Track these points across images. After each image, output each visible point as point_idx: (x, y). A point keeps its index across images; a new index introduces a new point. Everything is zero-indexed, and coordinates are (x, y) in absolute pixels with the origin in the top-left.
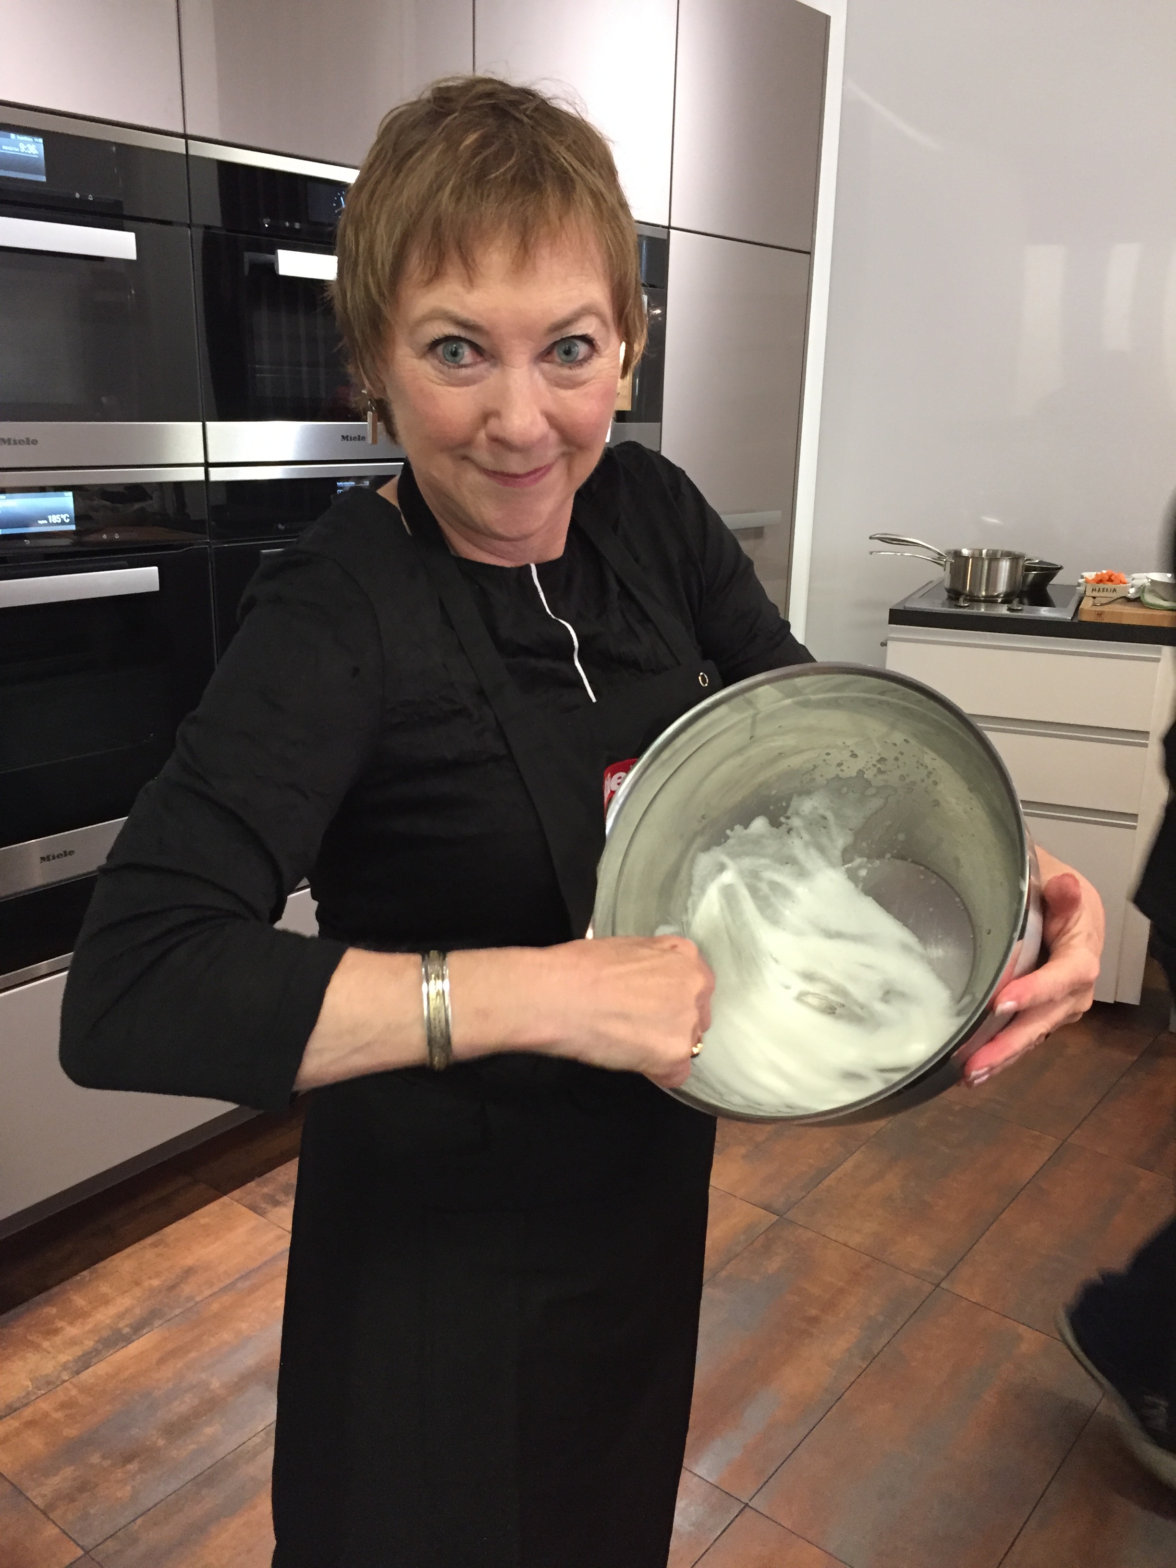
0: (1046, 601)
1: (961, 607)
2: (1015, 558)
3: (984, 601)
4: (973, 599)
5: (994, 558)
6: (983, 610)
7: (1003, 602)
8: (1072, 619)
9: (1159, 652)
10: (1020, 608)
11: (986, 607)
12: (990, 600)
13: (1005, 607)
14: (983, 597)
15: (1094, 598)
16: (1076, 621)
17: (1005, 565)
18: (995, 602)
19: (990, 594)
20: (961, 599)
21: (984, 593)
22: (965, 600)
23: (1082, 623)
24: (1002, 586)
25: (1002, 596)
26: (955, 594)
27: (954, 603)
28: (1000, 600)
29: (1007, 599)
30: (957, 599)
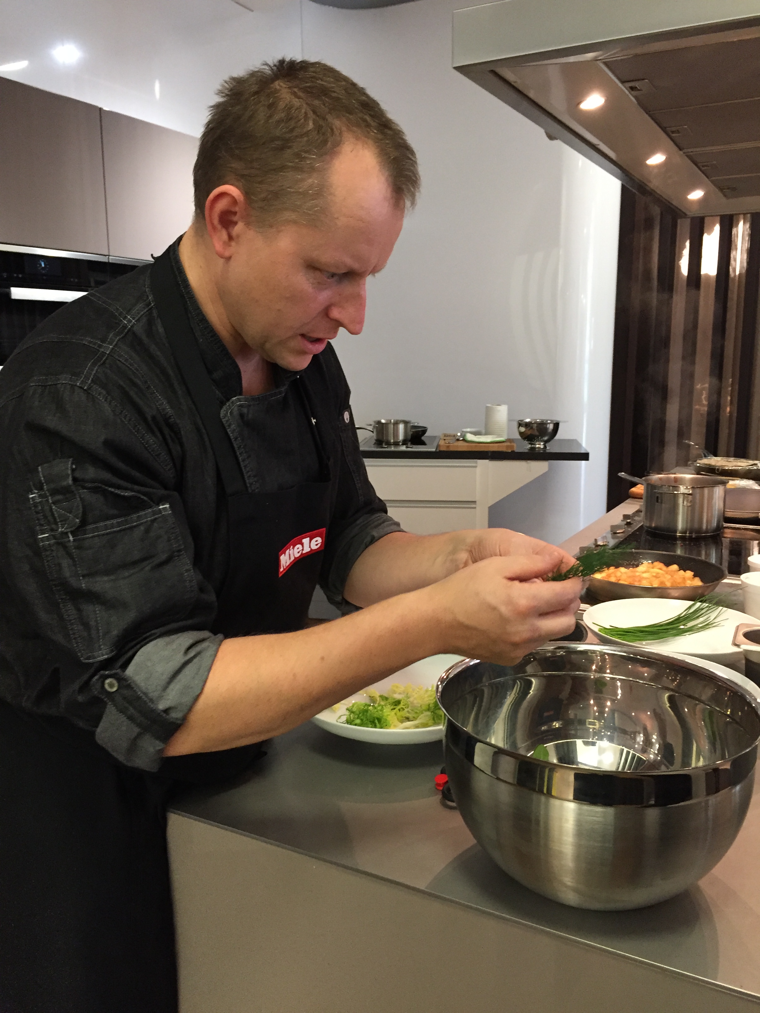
0: (423, 443)
1: (385, 448)
2: (406, 423)
3: (392, 445)
4: (388, 444)
5: (396, 423)
6: (393, 449)
7: (403, 444)
8: (436, 450)
9: (476, 463)
10: (411, 447)
11: (394, 447)
12: (396, 444)
13: (405, 446)
14: (393, 442)
15: (445, 440)
16: (438, 451)
17: (401, 427)
18: (399, 445)
19: (396, 440)
20: (384, 444)
21: (392, 441)
22: (386, 445)
23: (440, 451)
24: (401, 437)
25: (401, 441)
26: (379, 442)
27: (380, 446)
28: (401, 444)
29: (405, 442)
30: (382, 444)
